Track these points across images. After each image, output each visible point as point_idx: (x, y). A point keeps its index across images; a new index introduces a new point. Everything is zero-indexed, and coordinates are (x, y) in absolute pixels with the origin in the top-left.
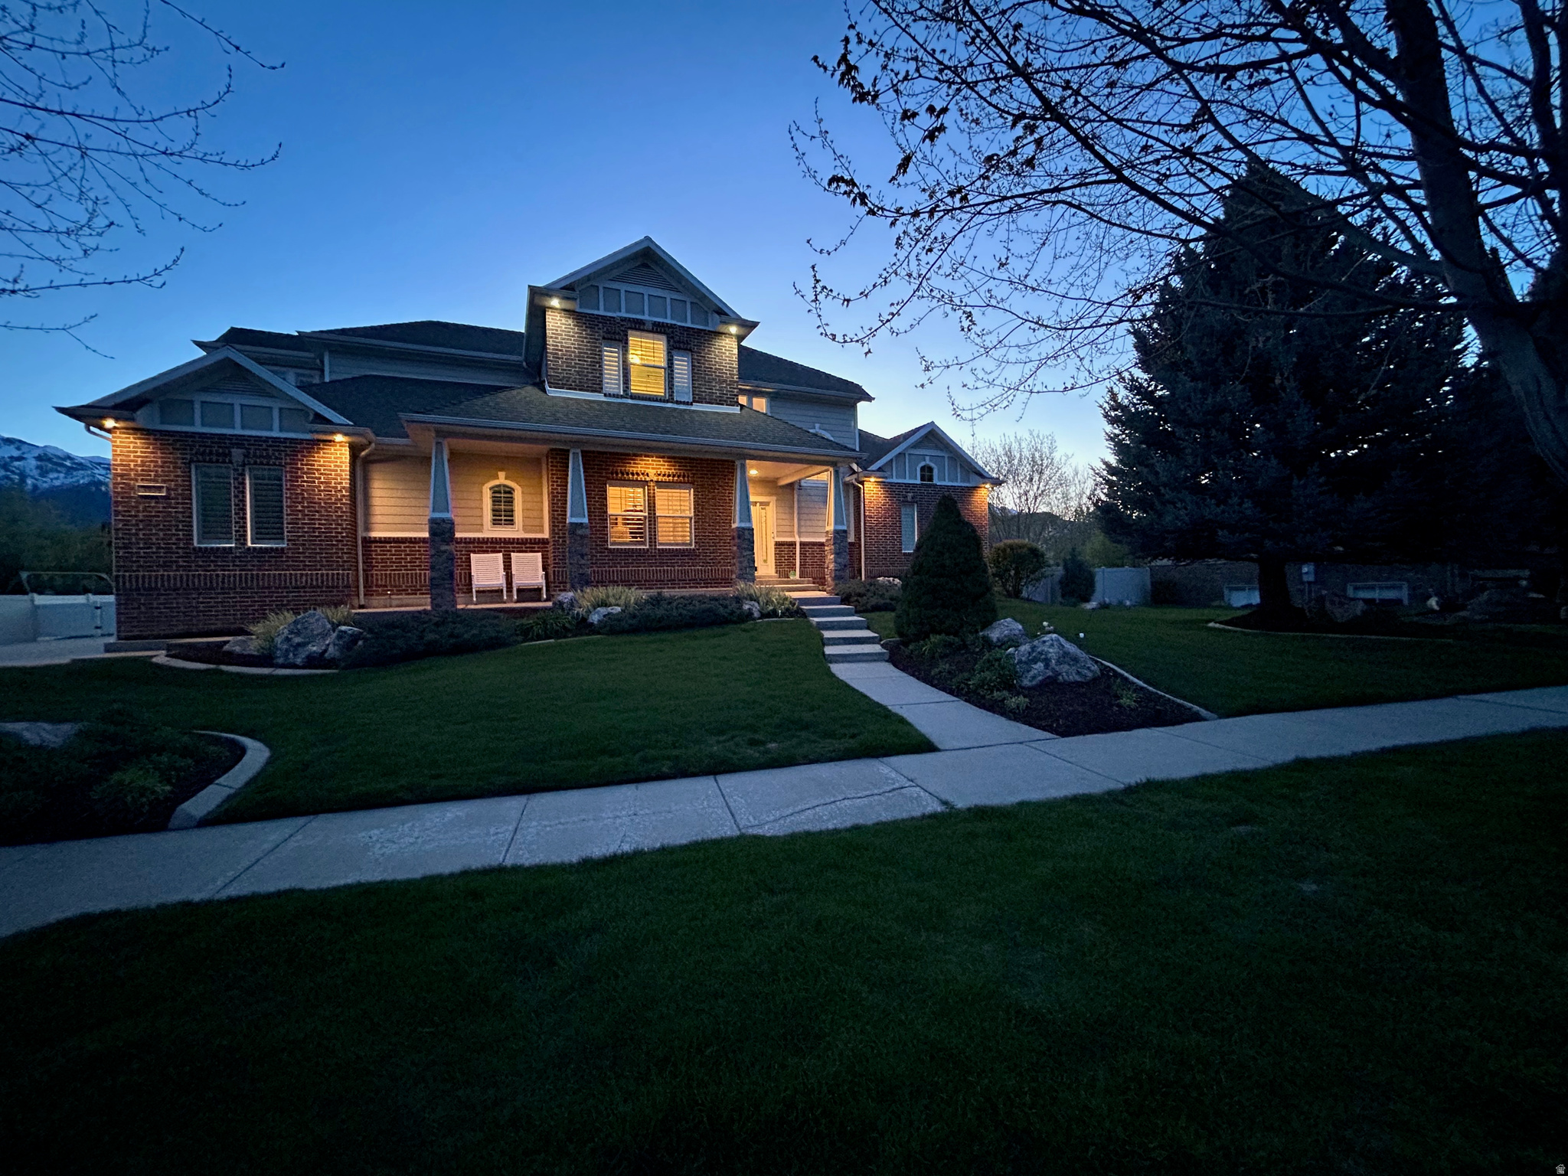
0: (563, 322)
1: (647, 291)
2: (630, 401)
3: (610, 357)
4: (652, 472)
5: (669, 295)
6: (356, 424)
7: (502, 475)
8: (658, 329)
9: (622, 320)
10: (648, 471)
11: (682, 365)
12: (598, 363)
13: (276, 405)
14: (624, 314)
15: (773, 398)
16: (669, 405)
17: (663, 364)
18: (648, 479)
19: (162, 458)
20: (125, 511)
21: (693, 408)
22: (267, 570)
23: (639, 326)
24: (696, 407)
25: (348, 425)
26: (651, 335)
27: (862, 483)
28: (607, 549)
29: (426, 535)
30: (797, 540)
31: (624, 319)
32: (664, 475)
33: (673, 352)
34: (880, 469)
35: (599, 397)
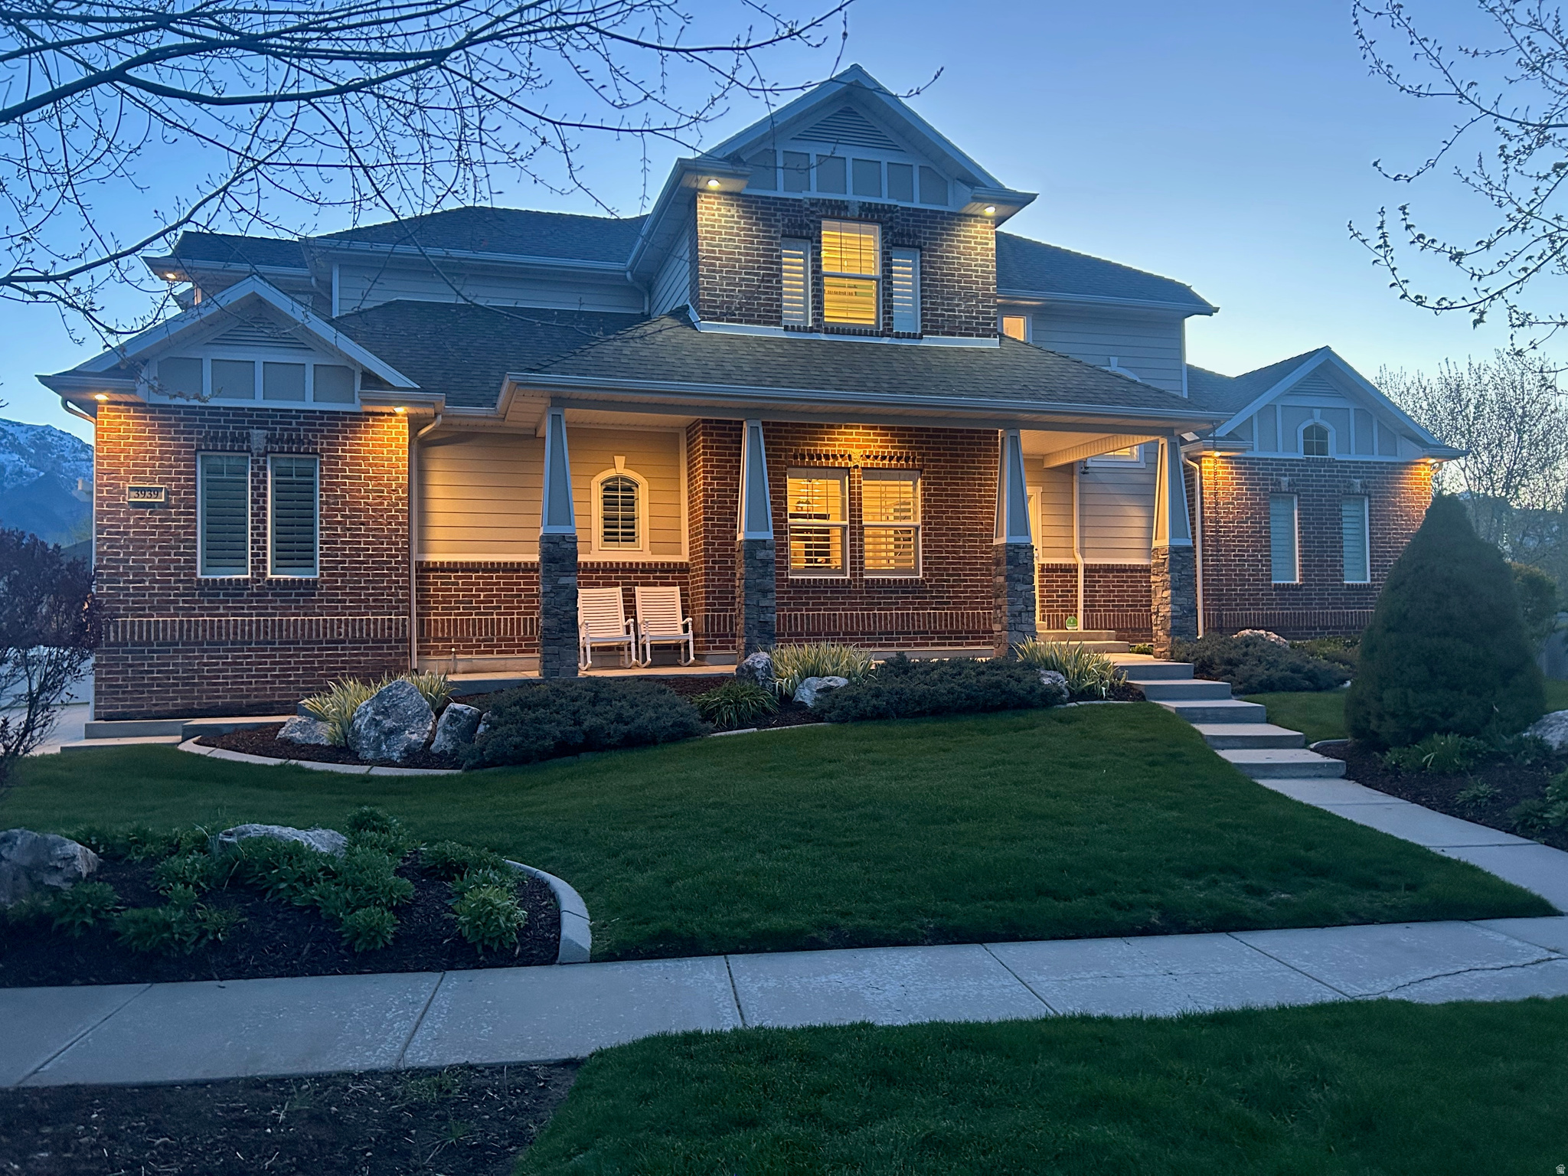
0: (723, 212)
1: (849, 153)
2: (823, 337)
3: (794, 265)
4: (856, 453)
5: (885, 158)
6: (422, 390)
7: (620, 461)
8: (868, 214)
9: (812, 205)
10: (850, 451)
11: (905, 273)
12: (773, 276)
13: (309, 361)
14: (814, 194)
15: (1039, 317)
16: (886, 341)
17: (875, 271)
18: (851, 464)
19: (162, 445)
20: (112, 526)
21: (922, 344)
22: (293, 615)
23: (839, 212)
24: (929, 341)
25: (415, 389)
26: (856, 225)
27: (1197, 460)
28: (787, 580)
29: (536, 558)
30: (1080, 562)
31: (815, 203)
32: (876, 457)
33: (894, 252)
34: (1231, 436)
35: (776, 333)
